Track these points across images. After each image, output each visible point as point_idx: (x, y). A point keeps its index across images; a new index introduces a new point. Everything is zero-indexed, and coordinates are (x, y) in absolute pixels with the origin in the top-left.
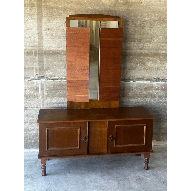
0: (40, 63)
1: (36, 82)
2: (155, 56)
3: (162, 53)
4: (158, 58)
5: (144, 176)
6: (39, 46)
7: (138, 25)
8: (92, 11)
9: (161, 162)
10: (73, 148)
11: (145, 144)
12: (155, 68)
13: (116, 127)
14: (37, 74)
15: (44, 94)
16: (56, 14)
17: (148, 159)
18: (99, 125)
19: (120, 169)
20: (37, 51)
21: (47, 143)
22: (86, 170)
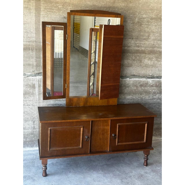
0: (37, 59)
1: (33, 79)
2: (151, 54)
3: (158, 50)
4: (154, 56)
5: (145, 172)
6: (37, 41)
7: (136, 22)
8: (91, 6)
9: (158, 158)
10: (75, 147)
11: (146, 141)
12: (151, 65)
13: (118, 125)
14: (33, 70)
15: (40, 91)
16: (55, 8)
17: (148, 156)
18: (101, 124)
19: (120, 166)
20: (35, 47)
21: (50, 143)
22: (87, 169)
